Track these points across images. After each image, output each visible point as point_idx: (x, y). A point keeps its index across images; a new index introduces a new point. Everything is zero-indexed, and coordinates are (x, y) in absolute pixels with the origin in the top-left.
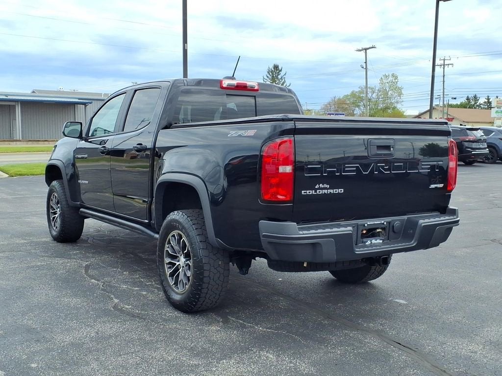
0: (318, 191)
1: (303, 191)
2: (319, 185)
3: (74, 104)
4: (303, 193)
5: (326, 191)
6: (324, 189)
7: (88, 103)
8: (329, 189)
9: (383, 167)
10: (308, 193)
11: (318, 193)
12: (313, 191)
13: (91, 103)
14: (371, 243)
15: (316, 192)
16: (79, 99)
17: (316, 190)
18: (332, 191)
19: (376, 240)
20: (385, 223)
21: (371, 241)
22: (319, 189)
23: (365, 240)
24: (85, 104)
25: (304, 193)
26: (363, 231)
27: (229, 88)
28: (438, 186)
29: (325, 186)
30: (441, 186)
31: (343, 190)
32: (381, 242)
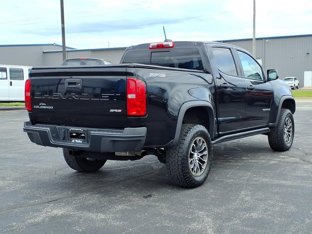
0: (41, 107)
1: (34, 106)
5: (44, 107)
9: (74, 95)
10: (36, 107)
14: (75, 141)
18: (47, 107)
19: (78, 140)
20: (82, 131)
22: (41, 105)
23: (70, 139)
26: (73, 134)
27: (153, 48)
28: (116, 111)
29: (44, 104)
30: (120, 111)
31: (52, 107)
32: (81, 142)
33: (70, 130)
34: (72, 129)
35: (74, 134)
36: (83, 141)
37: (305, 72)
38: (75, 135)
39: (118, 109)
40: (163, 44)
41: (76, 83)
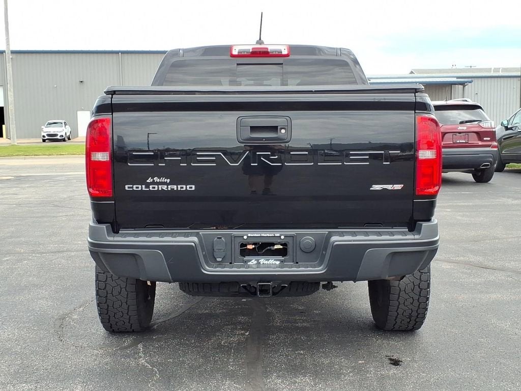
0: (151, 186)
1: (126, 186)
2: (153, 178)
3: (450, 85)
4: (127, 189)
5: (165, 187)
6: (160, 184)
7: (466, 82)
8: (170, 184)
9: (266, 157)
10: (135, 189)
11: (151, 189)
12: (144, 186)
13: (470, 82)
14: (259, 263)
15: (147, 186)
16: (458, 78)
17: (147, 185)
18: (175, 187)
19: (268, 260)
20: (282, 237)
21: (258, 260)
22: (154, 183)
23: (247, 258)
24: (463, 84)
25: (129, 188)
26: (246, 246)
27: (240, 55)
28: (389, 187)
29: (163, 180)
30: (398, 187)
31: (193, 186)
32: (278, 263)
33: (245, 237)
34: (249, 235)
35: (250, 247)
36: (282, 261)
37: (78, 112)
38: (253, 248)
39: (393, 185)
40: (267, 49)
41: (277, 126)
